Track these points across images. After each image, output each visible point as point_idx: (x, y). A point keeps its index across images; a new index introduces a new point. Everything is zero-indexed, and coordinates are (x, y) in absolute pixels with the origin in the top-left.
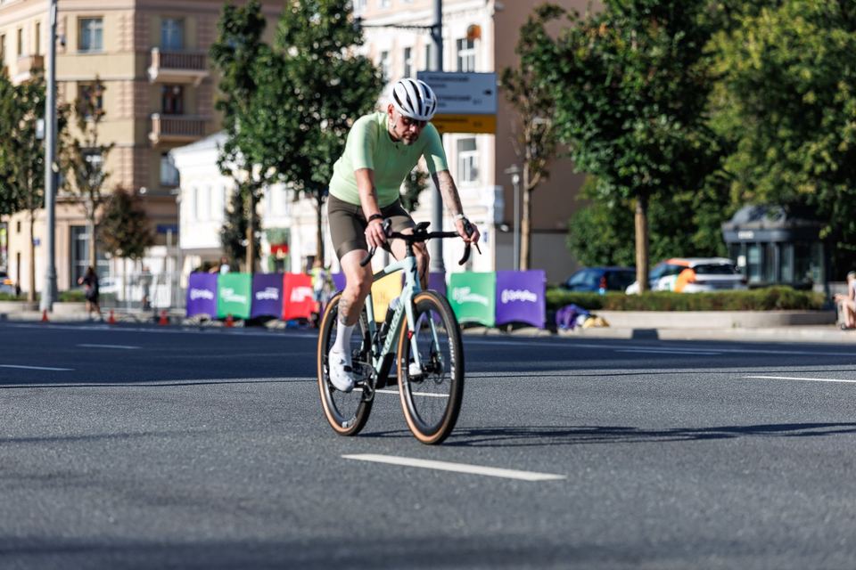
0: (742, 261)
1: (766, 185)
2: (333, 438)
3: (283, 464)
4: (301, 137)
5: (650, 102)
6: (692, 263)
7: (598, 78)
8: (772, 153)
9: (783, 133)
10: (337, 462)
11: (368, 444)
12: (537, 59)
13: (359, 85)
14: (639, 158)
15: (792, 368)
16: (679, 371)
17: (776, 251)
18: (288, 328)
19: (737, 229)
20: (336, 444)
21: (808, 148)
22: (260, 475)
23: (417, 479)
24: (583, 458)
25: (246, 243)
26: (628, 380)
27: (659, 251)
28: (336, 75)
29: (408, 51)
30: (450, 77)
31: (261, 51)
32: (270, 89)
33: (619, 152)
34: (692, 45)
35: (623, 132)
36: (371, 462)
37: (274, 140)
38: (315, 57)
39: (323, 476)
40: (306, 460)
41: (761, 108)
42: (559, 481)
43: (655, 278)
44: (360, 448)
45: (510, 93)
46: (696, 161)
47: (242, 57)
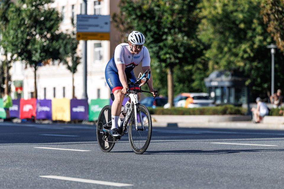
0: (213, 95)
1: (223, 62)
2: (36, 169)
3: (15, 180)
4: (28, 42)
5: (174, 27)
6: (192, 95)
7: (152, 18)
8: (226, 49)
9: (231, 40)
10: (37, 179)
11: (51, 171)
12: (127, 9)
13: (52, 20)
14: (169, 51)
15: (231, 140)
16: (184, 140)
17: (227, 91)
18: (23, 122)
19: (211, 81)
20: (38, 171)
21: (241, 47)
22: (5, 184)
23: (71, 186)
24: (141, 177)
25: (5, 86)
26: (162, 144)
27: (178, 90)
28: (42, 16)
29: (73, 6)
30: (91, 17)
31: (11, 5)
32: (15, 22)
33: (161, 49)
34: (192, 4)
35: (162, 40)
36: (52, 179)
37: (17, 43)
38: (34, 8)
39: (31, 185)
40: (25, 178)
41: (221, 30)
42: (130, 187)
43: (176, 102)
44: (47, 173)
45: (115, 24)
46: (193, 53)
47: (3, 8)
